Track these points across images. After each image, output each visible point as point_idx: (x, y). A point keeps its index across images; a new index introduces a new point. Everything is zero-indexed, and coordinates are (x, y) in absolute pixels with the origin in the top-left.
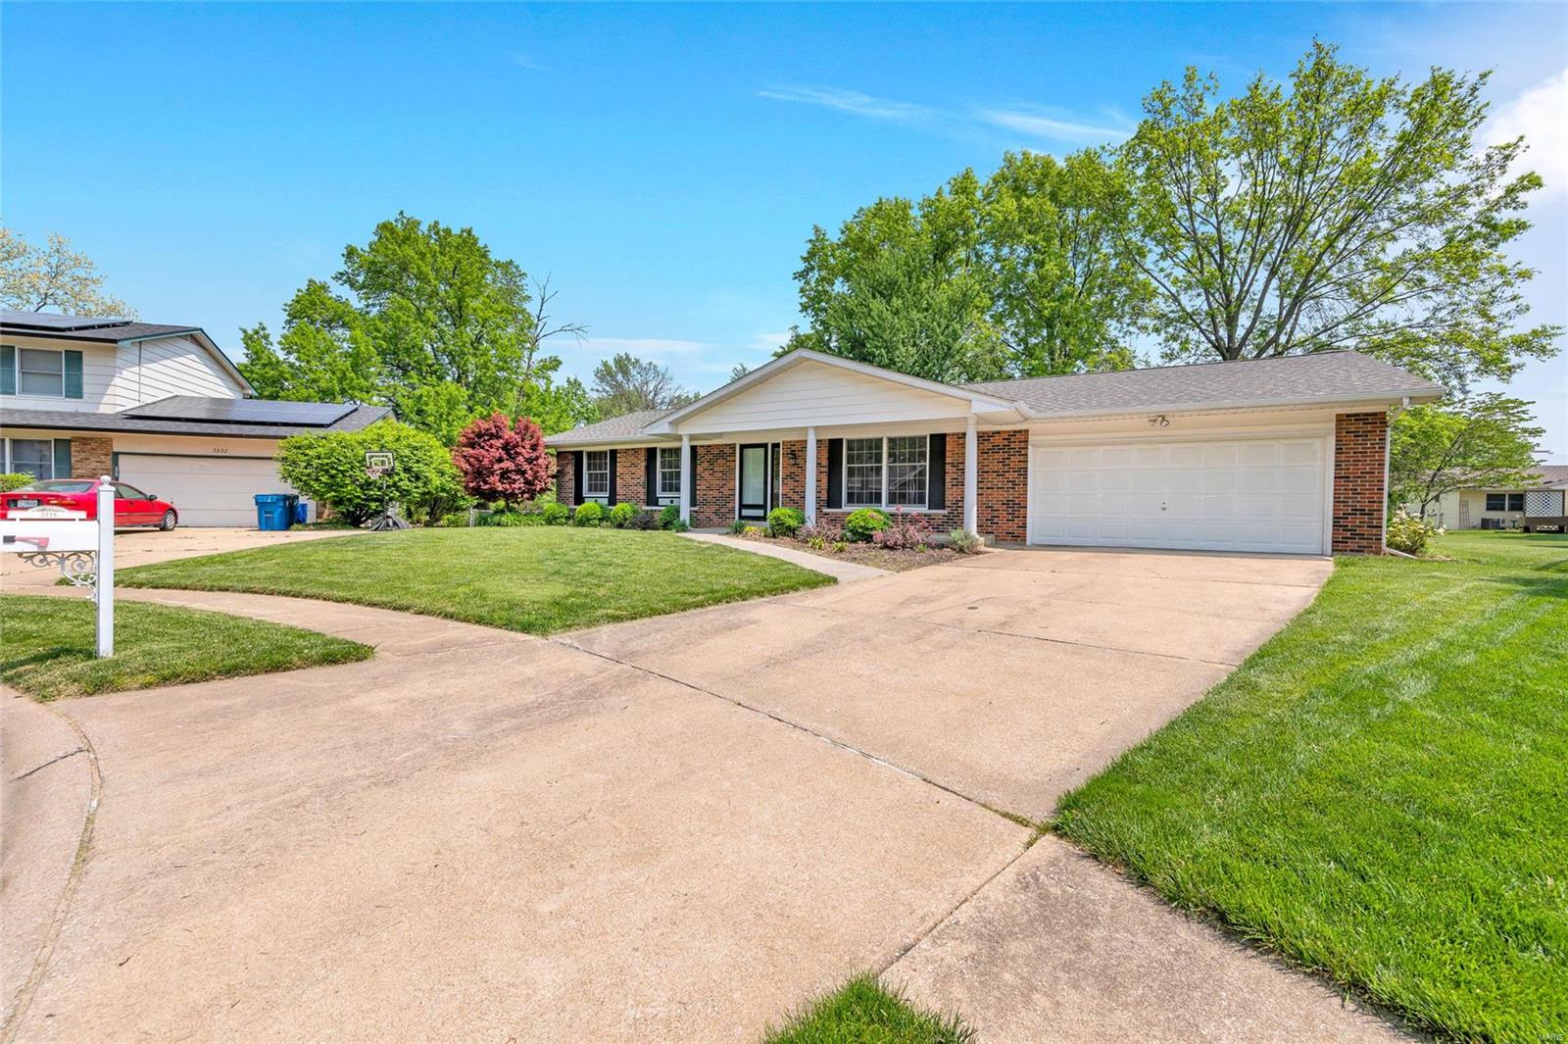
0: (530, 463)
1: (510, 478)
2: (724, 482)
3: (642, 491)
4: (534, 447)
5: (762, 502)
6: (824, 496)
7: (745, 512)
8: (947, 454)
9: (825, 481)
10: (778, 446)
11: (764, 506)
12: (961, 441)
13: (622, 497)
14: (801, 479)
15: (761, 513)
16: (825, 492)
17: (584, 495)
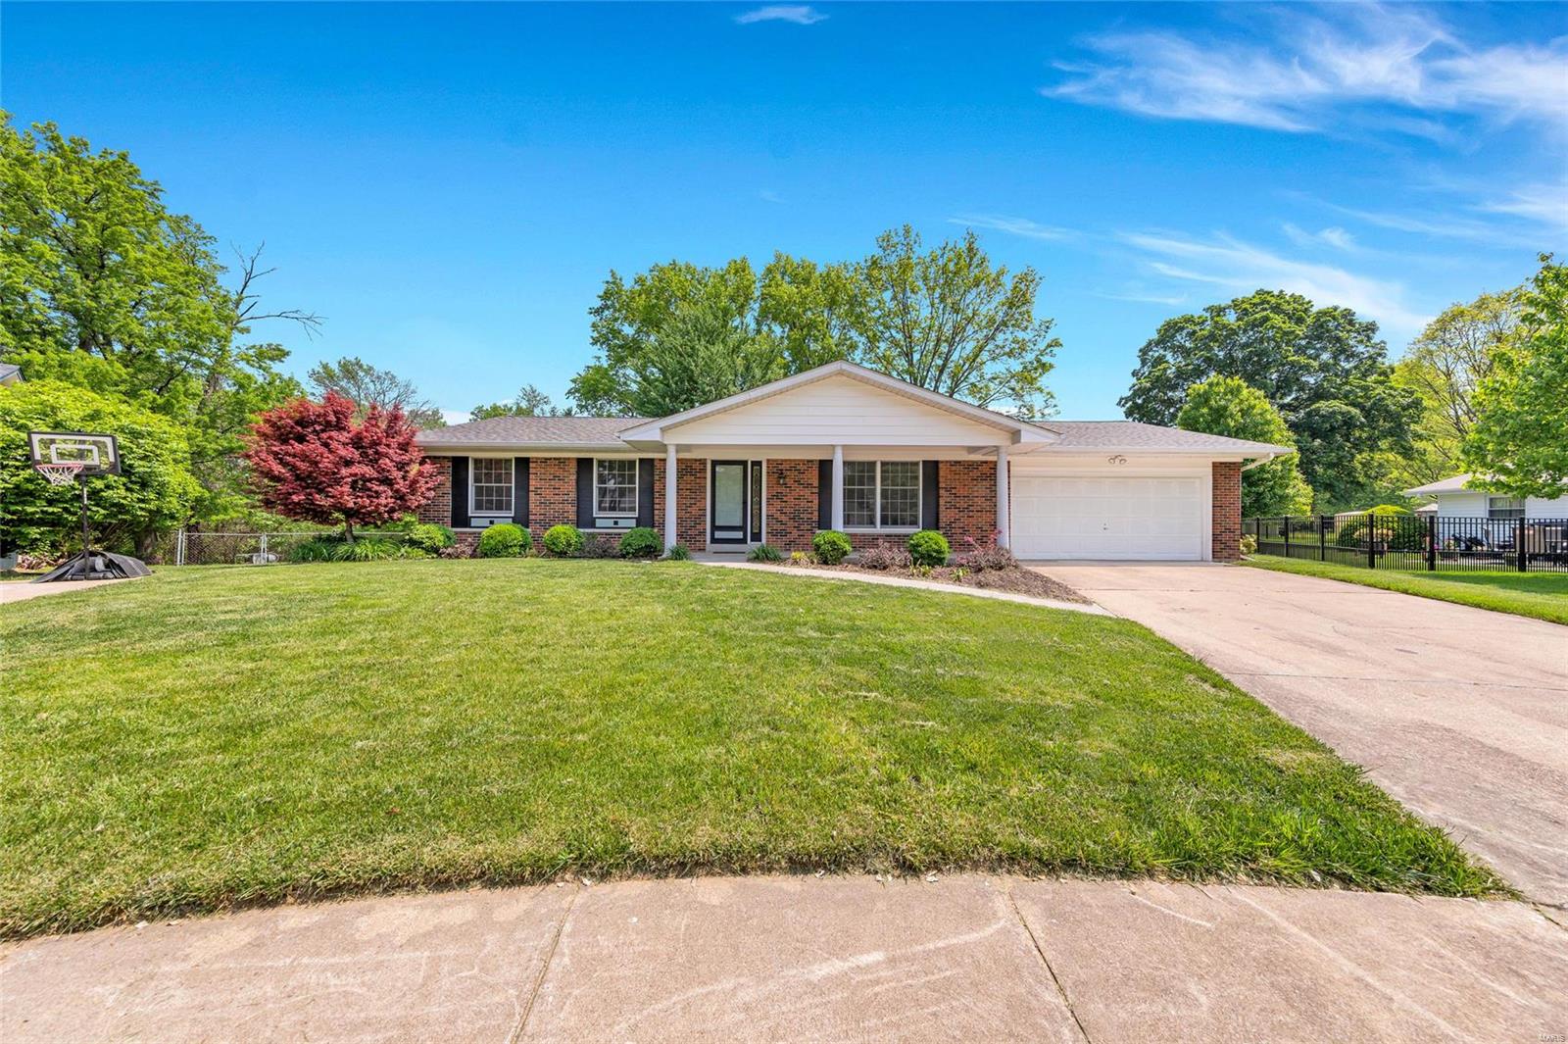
0: (399, 470)
1: (370, 490)
2: (693, 501)
3: (572, 510)
4: (404, 447)
5: (738, 522)
6: (815, 518)
7: (719, 535)
8: (941, 480)
9: (816, 502)
10: (759, 463)
11: (743, 528)
12: (954, 468)
13: (538, 517)
14: (790, 499)
15: (739, 535)
16: (816, 513)
17: (470, 515)
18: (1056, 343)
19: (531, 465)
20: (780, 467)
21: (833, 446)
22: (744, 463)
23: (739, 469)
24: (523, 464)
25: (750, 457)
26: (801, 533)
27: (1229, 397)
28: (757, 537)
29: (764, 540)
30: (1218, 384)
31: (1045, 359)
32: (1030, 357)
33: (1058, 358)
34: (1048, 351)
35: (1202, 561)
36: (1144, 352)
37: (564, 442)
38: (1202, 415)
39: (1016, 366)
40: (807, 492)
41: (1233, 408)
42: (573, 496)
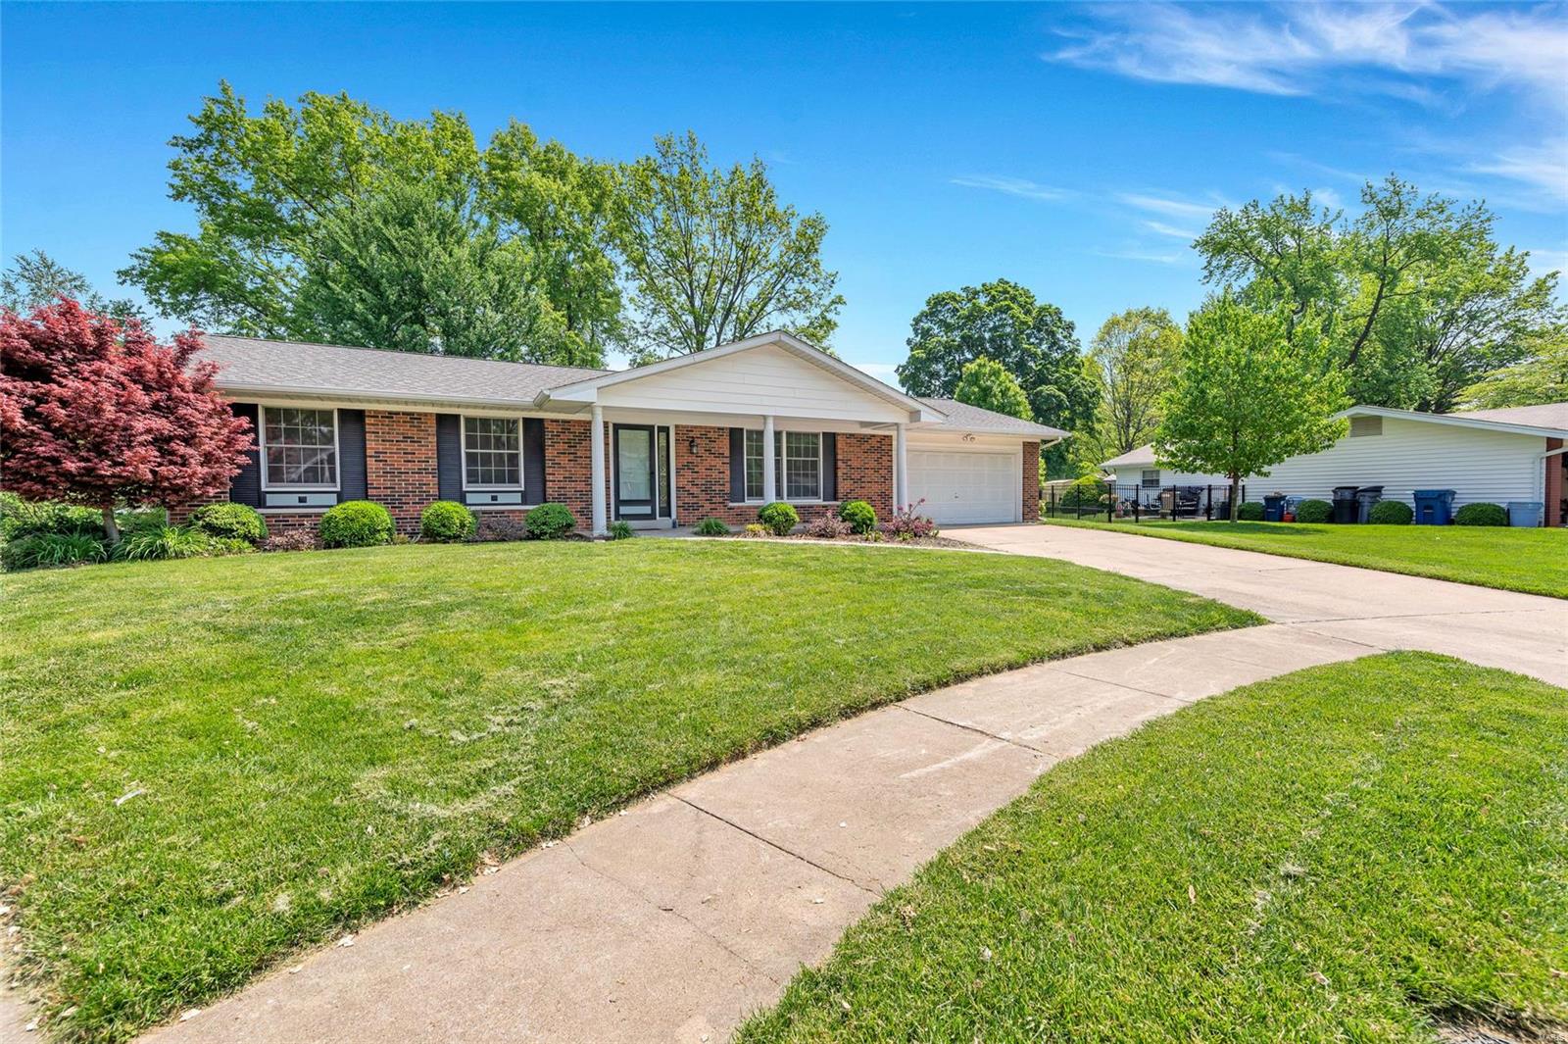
3: (434, 482)
5: (646, 496)
6: (727, 489)
7: (624, 510)
8: (839, 452)
9: (728, 472)
10: (665, 430)
11: (650, 502)
12: (848, 441)
13: (382, 492)
14: (701, 469)
15: (647, 510)
16: (728, 485)
17: (263, 489)
18: (839, 300)
19: (367, 420)
20: (691, 434)
21: (765, 417)
22: (650, 428)
23: (645, 434)
24: (354, 418)
25: (657, 422)
26: (713, 506)
27: (993, 378)
28: (666, 512)
29: (674, 516)
30: (984, 365)
31: (830, 316)
32: (816, 312)
33: (842, 317)
34: (832, 308)
35: (1015, 523)
36: (917, 321)
37: (420, 393)
38: (974, 393)
39: (801, 319)
40: (718, 462)
41: (996, 390)
42: (433, 463)
